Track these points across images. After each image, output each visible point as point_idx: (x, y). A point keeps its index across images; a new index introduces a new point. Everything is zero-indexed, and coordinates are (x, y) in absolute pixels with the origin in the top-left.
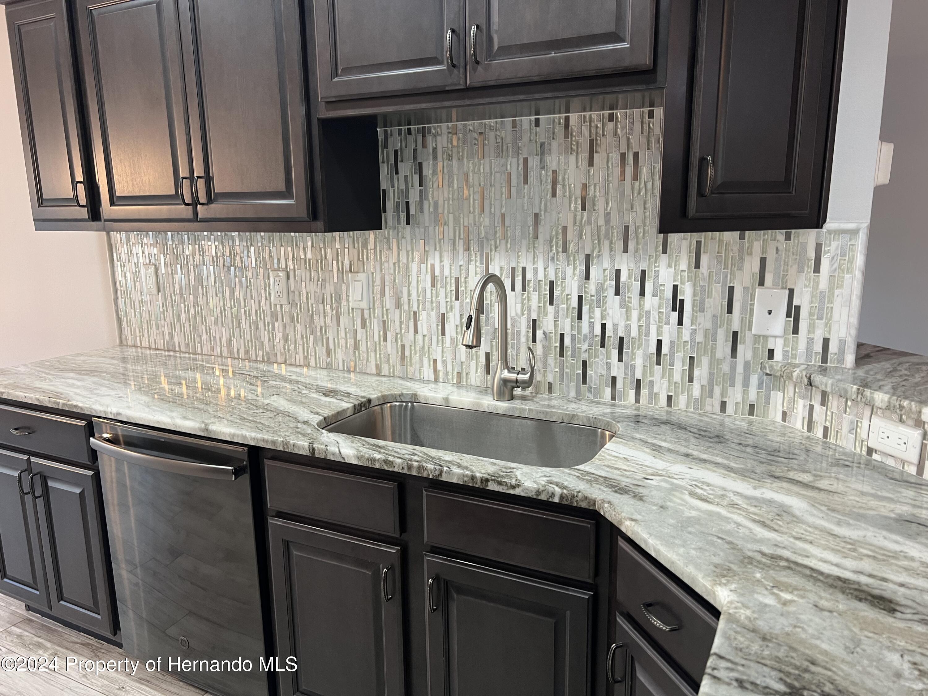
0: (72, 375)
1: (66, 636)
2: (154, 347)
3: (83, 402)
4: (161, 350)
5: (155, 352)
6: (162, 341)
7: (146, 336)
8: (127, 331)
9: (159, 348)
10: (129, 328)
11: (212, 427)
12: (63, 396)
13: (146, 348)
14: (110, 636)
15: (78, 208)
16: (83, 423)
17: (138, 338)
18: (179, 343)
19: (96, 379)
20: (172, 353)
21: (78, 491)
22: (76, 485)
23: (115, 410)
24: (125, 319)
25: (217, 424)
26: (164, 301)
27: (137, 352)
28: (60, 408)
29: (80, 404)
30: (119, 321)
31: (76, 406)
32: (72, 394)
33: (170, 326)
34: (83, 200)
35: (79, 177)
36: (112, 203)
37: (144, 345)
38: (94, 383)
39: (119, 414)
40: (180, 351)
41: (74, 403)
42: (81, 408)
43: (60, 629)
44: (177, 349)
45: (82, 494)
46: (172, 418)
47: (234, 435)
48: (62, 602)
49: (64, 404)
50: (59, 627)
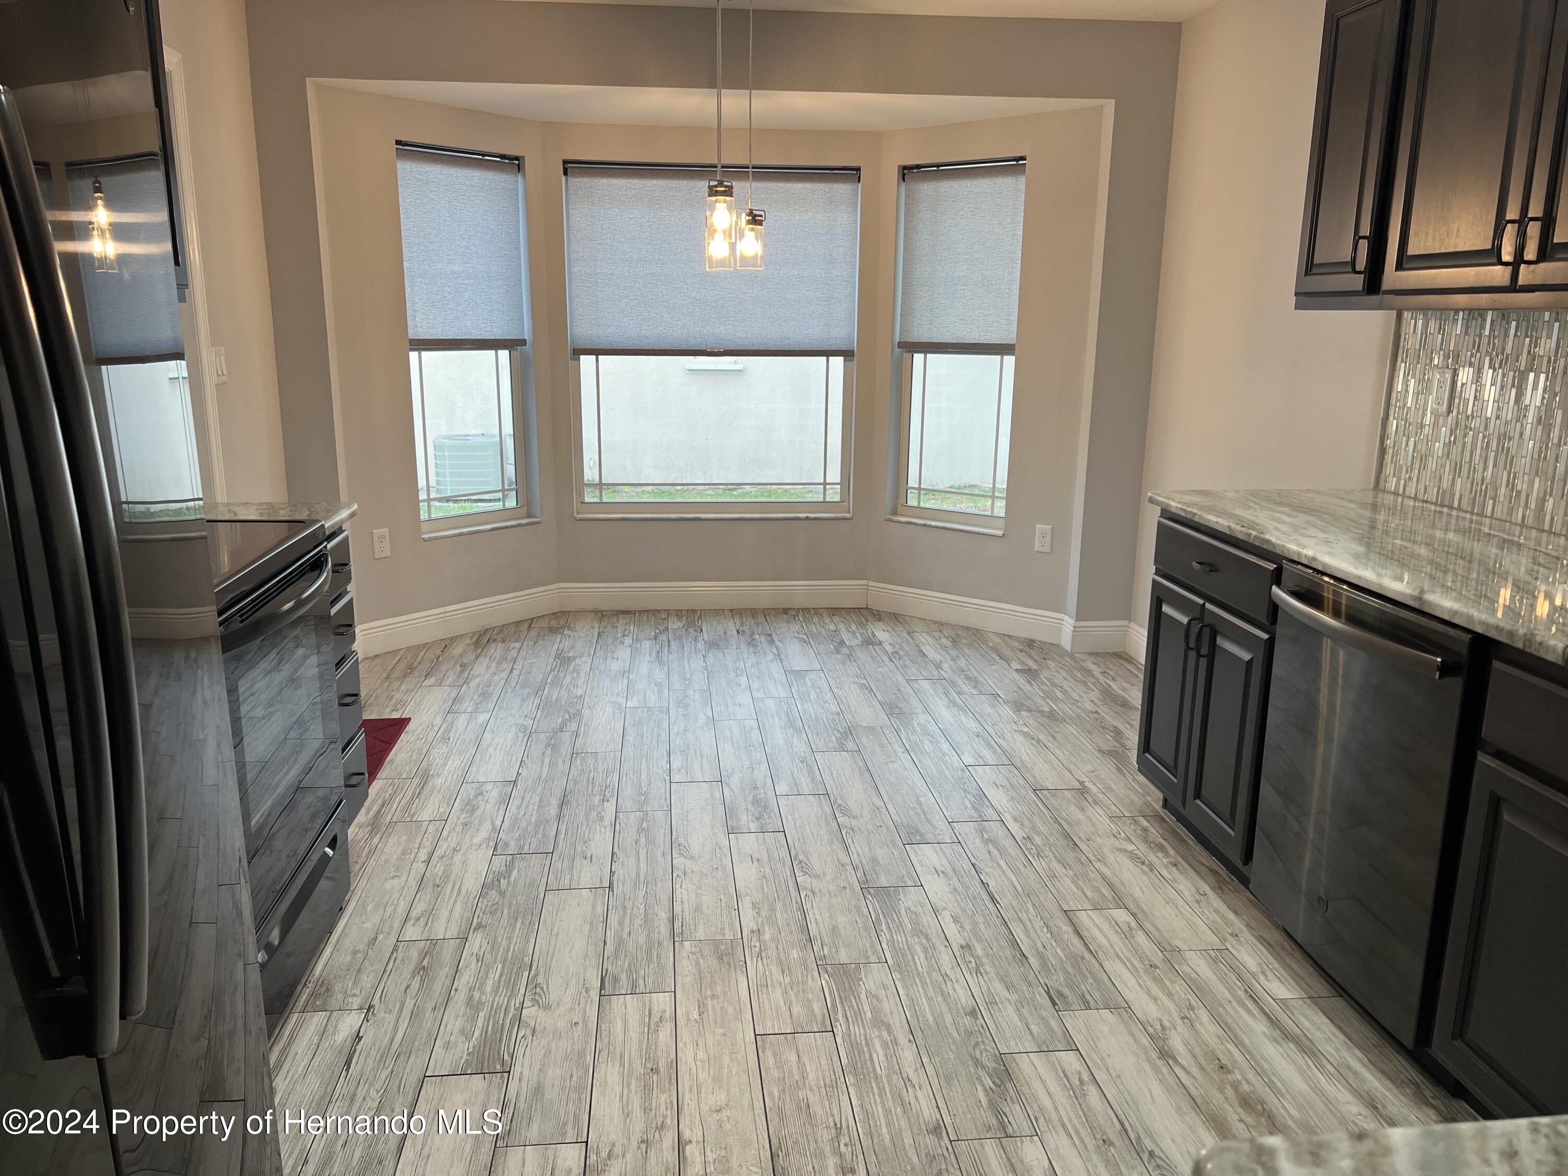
0: (1286, 510)
1: (1195, 853)
2: (1421, 497)
3: (1278, 538)
4: (1432, 503)
5: (1421, 504)
6: (1436, 490)
7: (1415, 479)
8: (1389, 469)
9: (1429, 499)
10: (1393, 465)
11: (1430, 597)
12: (1258, 527)
13: (1410, 498)
14: (1238, 863)
15: (1353, 275)
16: (1272, 567)
17: (1402, 482)
18: (1461, 496)
19: (1311, 519)
20: (1445, 510)
21: (1247, 656)
22: (1247, 648)
23: (1310, 553)
24: (1391, 450)
25: (1438, 595)
26: (1453, 427)
27: (1395, 501)
28: (1251, 541)
29: (1273, 540)
30: (1383, 451)
31: (1268, 542)
32: (1270, 527)
33: (1453, 466)
34: (1361, 264)
35: (1366, 230)
36: (1399, 267)
37: (1407, 493)
38: (1306, 522)
39: (1314, 559)
40: (1459, 509)
41: (1268, 537)
42: (1274, 545)
43: (1191, 843)
44: (1456, 505)
45: (1251, 661)
46: (1380, 575)
47: (1455, 613)
48: (1198, 802)
49: (1256, 537)
50: (1191, 840)
